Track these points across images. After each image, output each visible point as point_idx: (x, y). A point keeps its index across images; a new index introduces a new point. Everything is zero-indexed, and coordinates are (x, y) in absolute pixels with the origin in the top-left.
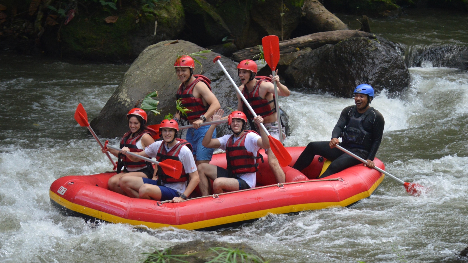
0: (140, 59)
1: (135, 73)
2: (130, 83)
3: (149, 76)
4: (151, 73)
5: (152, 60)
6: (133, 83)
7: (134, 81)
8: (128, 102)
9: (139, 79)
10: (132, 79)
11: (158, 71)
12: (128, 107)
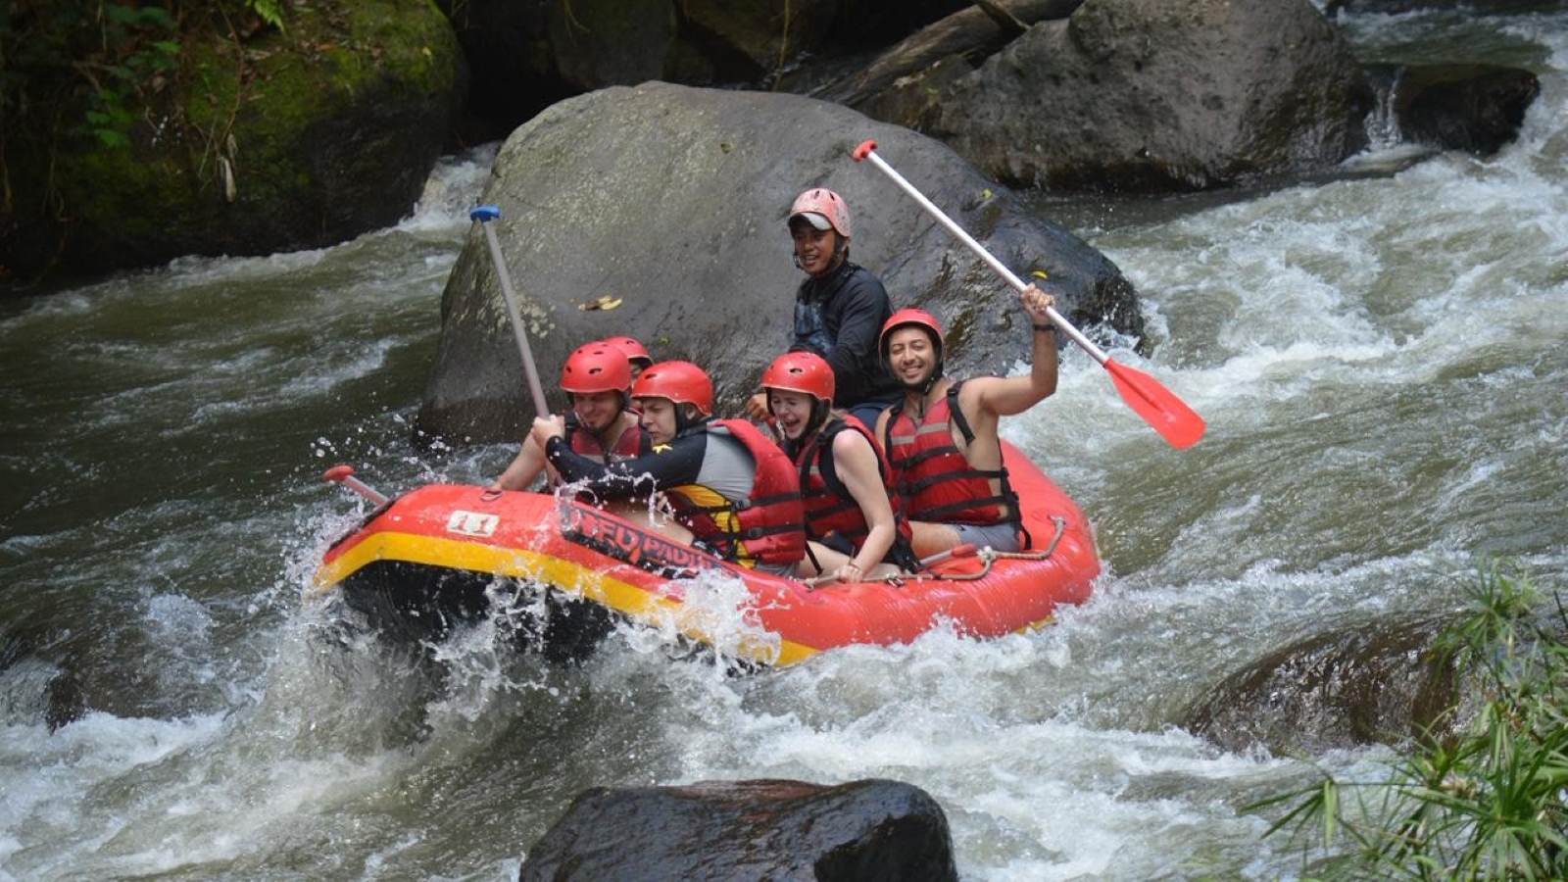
0: (507, 175)
1: (522, 219)
2: (516, 258)
3: (577, 219)
4: (582, 208)
5: (562, 166)
6: (530, 256)
7: (527, 248)
8: (538, 319)
9: (543, 236)
10: (521, 243)
11: (602, 194)
12: (543, 334)
